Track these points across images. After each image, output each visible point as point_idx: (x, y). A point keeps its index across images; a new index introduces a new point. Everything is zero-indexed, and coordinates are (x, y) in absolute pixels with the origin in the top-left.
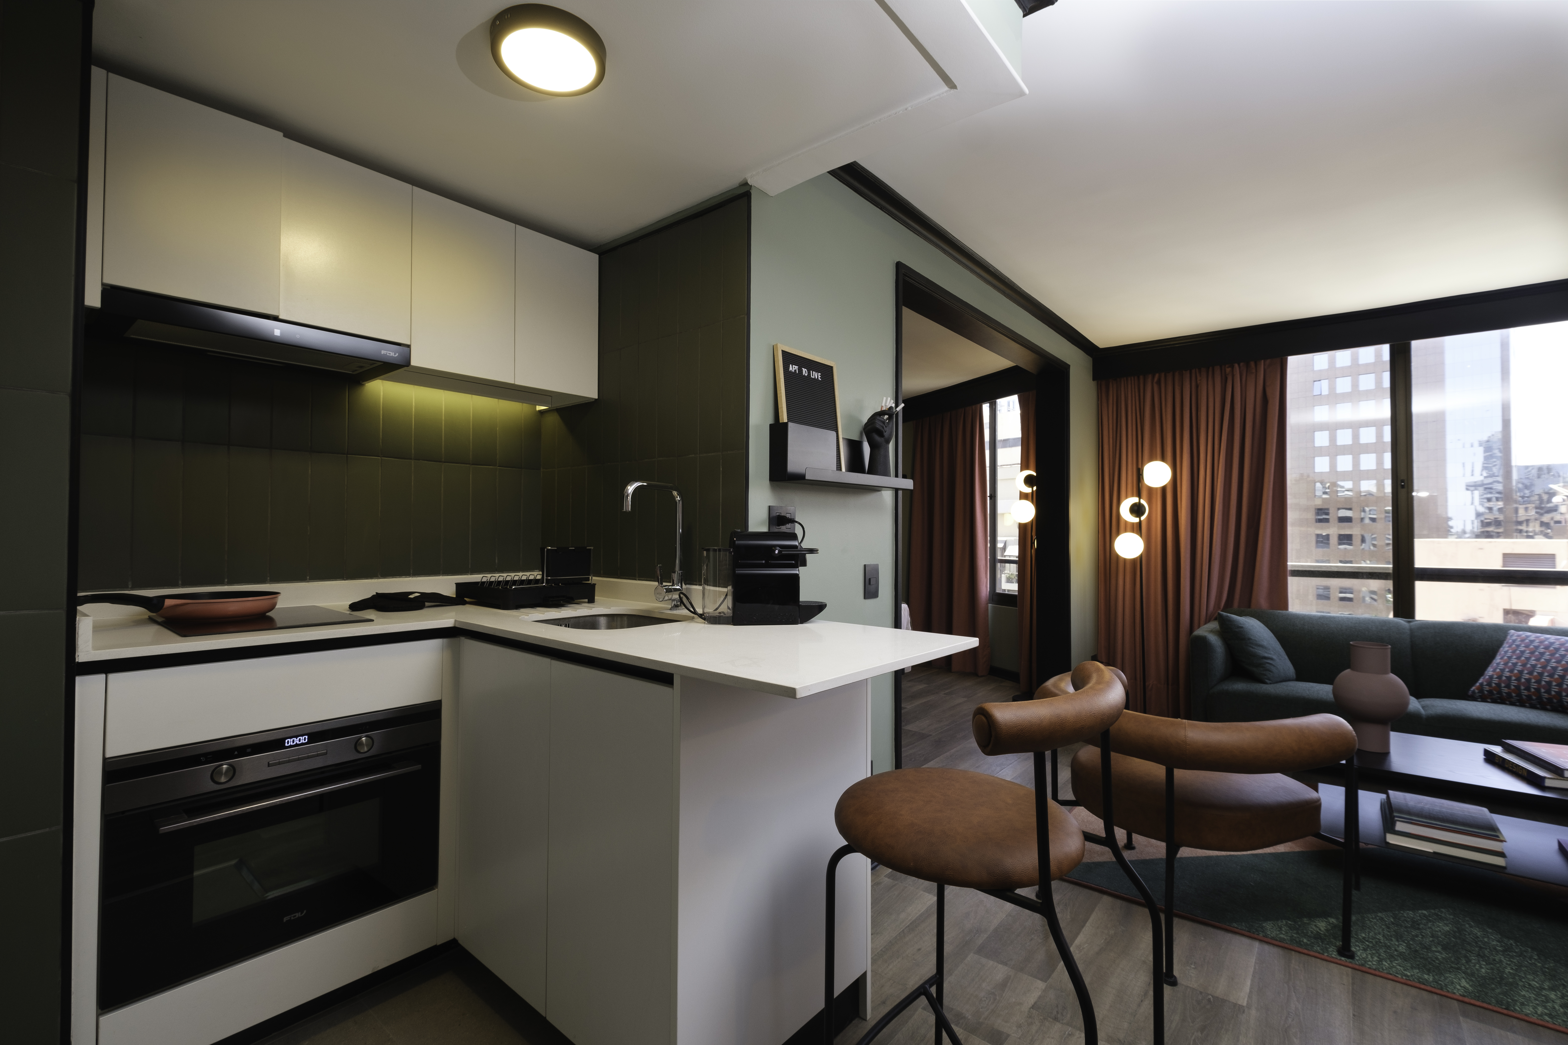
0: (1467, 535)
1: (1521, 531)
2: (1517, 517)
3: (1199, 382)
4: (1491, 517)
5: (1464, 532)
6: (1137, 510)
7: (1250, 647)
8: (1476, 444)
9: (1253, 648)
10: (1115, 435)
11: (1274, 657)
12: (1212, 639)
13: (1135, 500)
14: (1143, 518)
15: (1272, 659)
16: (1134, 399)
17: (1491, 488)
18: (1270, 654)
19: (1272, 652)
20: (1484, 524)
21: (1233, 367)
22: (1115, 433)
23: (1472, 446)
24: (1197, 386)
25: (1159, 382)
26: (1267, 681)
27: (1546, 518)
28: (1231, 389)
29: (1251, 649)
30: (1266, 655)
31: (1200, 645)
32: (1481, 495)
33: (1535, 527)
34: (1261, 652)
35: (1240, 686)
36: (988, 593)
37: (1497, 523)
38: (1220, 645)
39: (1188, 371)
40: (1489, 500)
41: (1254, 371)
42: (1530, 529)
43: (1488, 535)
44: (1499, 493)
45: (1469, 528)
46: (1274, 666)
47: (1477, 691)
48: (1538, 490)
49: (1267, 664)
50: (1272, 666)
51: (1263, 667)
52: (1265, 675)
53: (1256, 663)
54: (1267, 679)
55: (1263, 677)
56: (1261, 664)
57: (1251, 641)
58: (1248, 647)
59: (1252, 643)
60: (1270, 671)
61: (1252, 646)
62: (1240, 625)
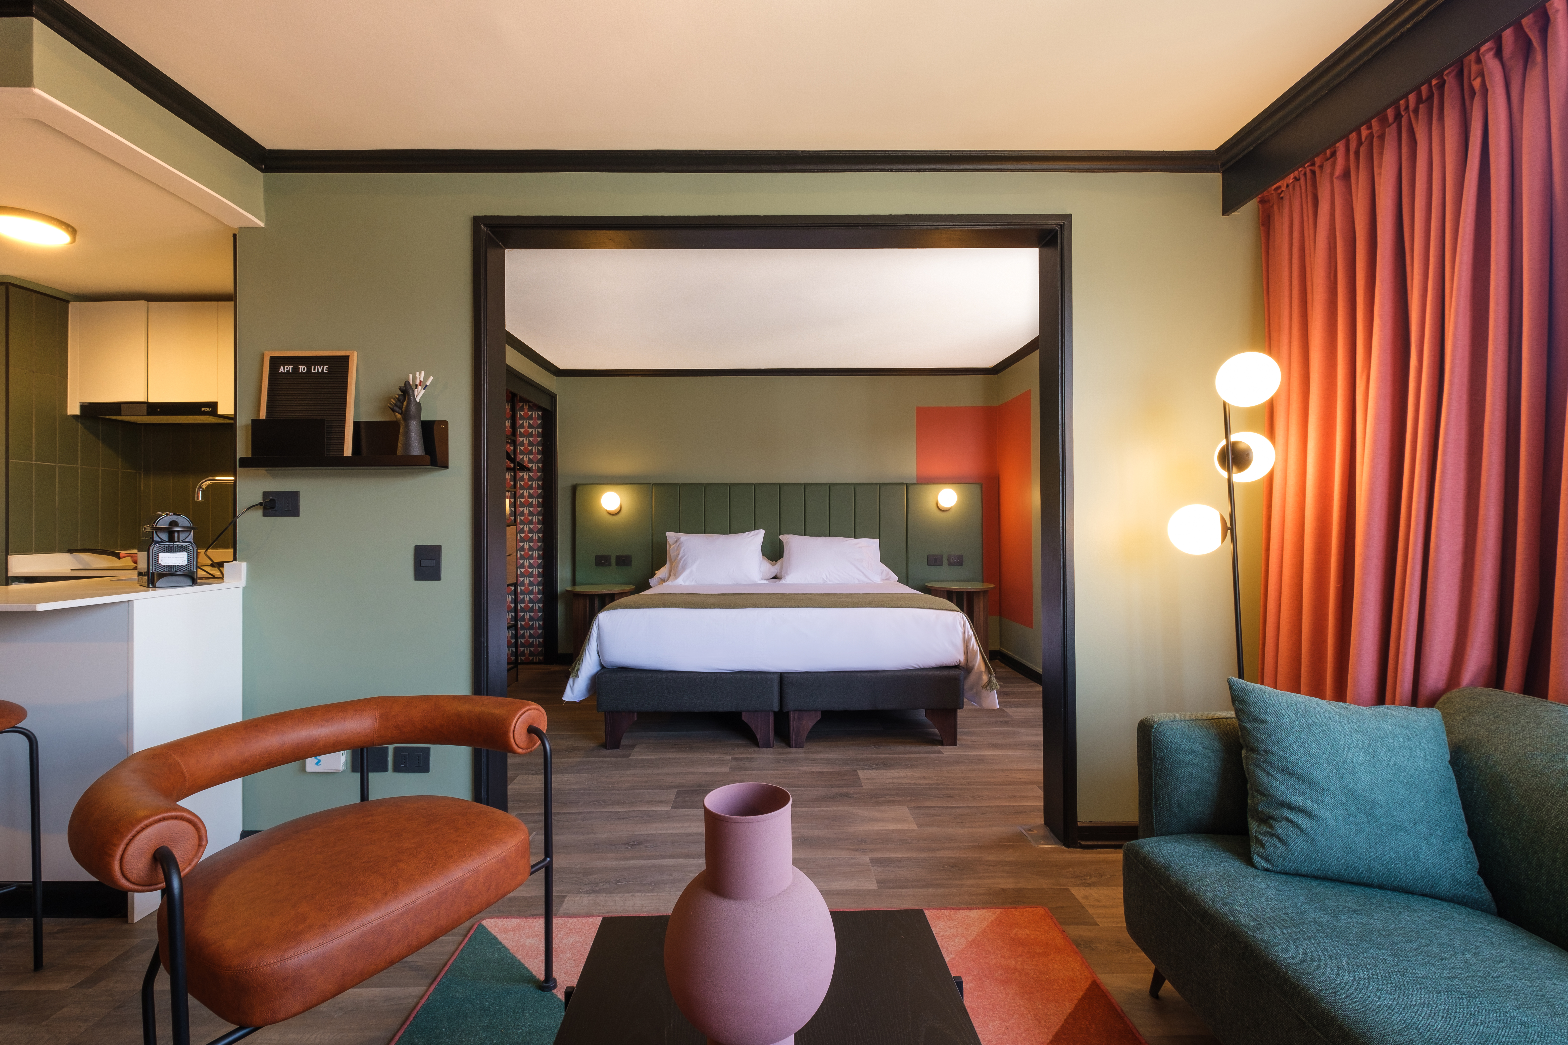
26: (1257, 859)
49: (1284, 823)
50: (1295, 830)
51: (1271, 827)
52: (1263, 846)
53: (1262, 812)
54: (1261, 857)
55: (1255, 848)
56: (1272, 818)
57: (1270, 758)
58: (1257, 770)
59: (1271, 764)
60: (1281, 840)
61: (1269, 769)
62: (1262, 716)
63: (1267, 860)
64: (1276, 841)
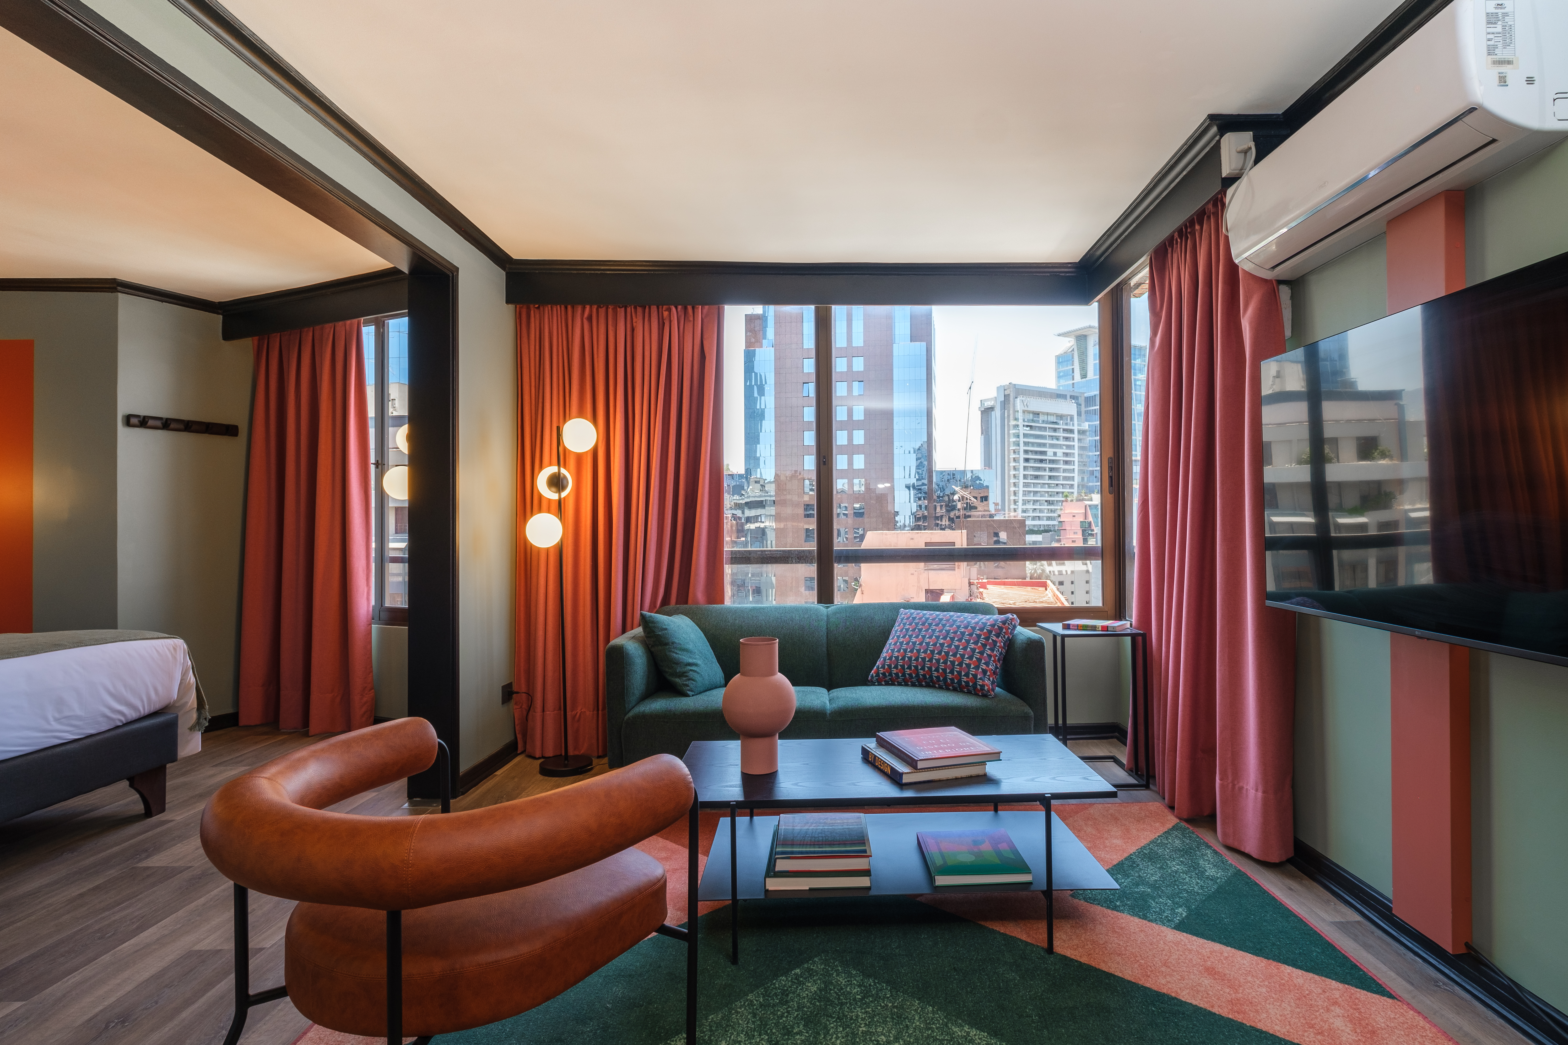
0: (906, 529)
1: (937, 525)
2: (935, 513)
3: (634, 324)
4: (920, 513)
5: (905, 526)
6: (556, 482)
7: (674, 652)
8: (912, 451)
9: (676, 653)
10: (537, 383)
11: (699, 662)
12: (630, 648)
13: (554, 469)
14: (564, 494)
15: (696, 665)
16: (560, 336)
17: (920, 489)
18: (695, 659)
19: (697, 656)
20: (917, 519)
21: (669, 310)
22: (537, 380)
23: (910, 453)
24: (633, 330)
25: (590, 318)
26: (689, 692)
27: (952, 514)
28: (668, 338)
29: (674, 655)
30: (690, 661)
31: (617, 656)
32: (915, 495)
33: (945, 522)
34: (685, 658)
35: (659, 705)
36: (371, 609)
37: (925, 518)
38: (641, 654)
39: (623, 309)
40: (920, 499)
41: (691, 319)
42: (943, 523)
43: (918, 528)
44: (925, 493)
45: (907, 523)
46: (698, 673)
47: (874, 675)
48: (947, 492)
49: (690, 672)
50: (696, 674)
51: (687, 676)
52: (687, 686)
53: (679, 672)
54: (689, 691)
55: (685, 688)
56: (685, 672)
57: (675, 645)
58: (671, 653)
59: (676, 648)
60: (693, 680)
61: (676, 651)
62: (664, 627)
63: (692, 691)
64: (692, 682)
